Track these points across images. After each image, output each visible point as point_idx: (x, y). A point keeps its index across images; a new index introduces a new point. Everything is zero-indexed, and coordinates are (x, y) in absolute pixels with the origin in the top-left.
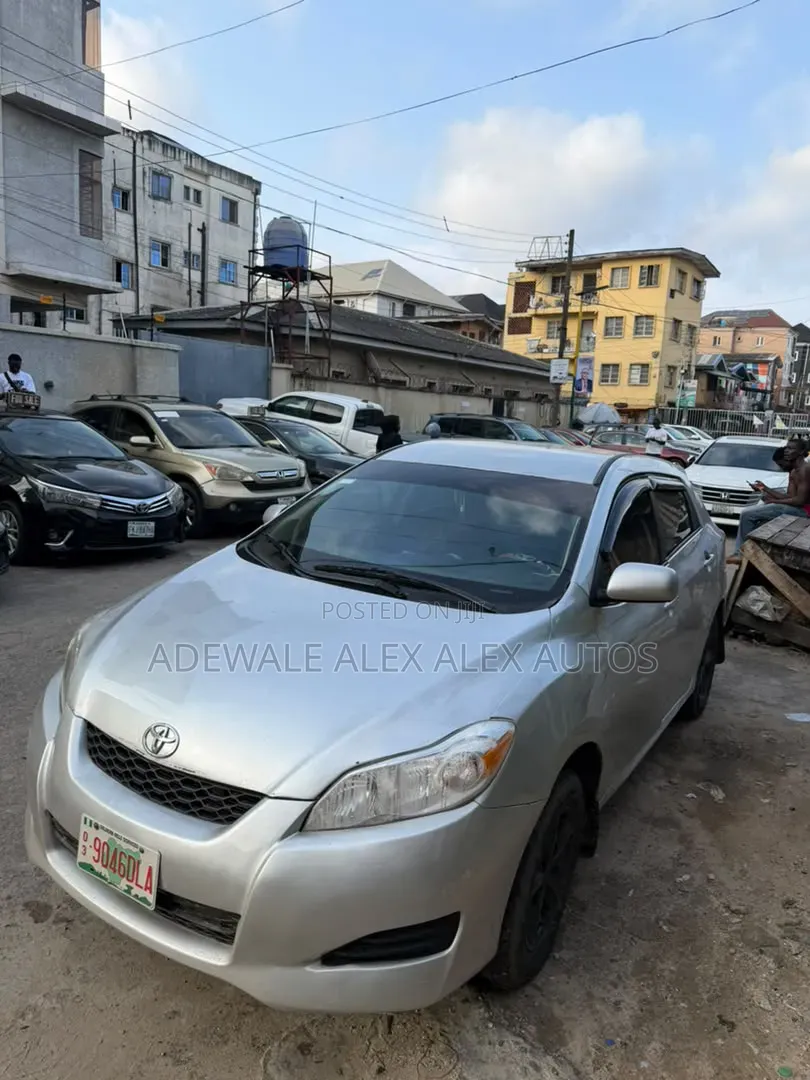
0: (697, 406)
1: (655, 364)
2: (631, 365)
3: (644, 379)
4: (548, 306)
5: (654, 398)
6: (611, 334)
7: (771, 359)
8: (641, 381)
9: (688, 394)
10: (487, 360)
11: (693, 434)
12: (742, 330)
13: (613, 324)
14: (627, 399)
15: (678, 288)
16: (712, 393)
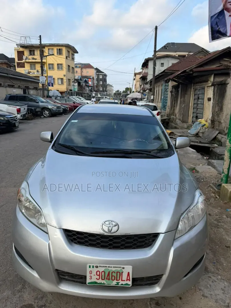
0: (78, 91)
1: (65, 78)
2: (58, 78)
3: (62, 83)
4: (29, 59)
5: (66, 88)
6: (51, 69)
7: (92, 77)
8: (61, 83)
9: (75, 87)
10: (19, 76)
11: (81, 99)
12: (83, 69)
13: (51, 66)
14: (58, 89)
15: (68, 56)
16: (80, 87)
